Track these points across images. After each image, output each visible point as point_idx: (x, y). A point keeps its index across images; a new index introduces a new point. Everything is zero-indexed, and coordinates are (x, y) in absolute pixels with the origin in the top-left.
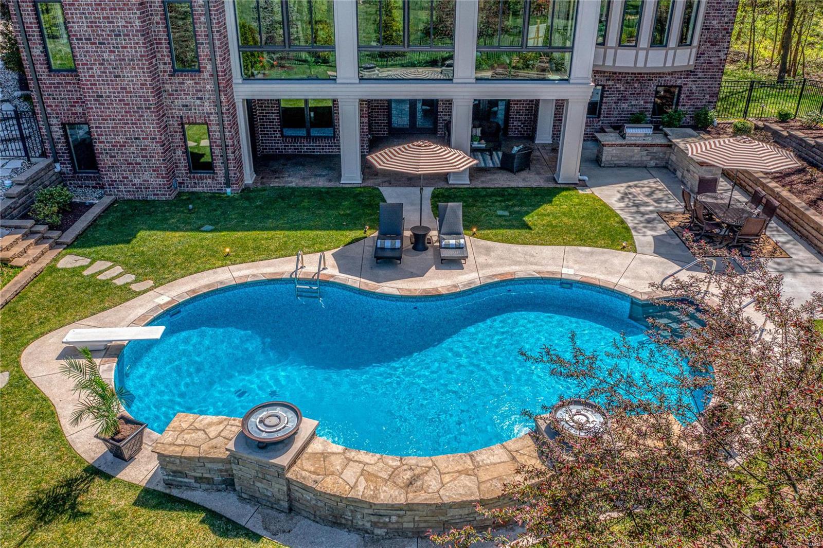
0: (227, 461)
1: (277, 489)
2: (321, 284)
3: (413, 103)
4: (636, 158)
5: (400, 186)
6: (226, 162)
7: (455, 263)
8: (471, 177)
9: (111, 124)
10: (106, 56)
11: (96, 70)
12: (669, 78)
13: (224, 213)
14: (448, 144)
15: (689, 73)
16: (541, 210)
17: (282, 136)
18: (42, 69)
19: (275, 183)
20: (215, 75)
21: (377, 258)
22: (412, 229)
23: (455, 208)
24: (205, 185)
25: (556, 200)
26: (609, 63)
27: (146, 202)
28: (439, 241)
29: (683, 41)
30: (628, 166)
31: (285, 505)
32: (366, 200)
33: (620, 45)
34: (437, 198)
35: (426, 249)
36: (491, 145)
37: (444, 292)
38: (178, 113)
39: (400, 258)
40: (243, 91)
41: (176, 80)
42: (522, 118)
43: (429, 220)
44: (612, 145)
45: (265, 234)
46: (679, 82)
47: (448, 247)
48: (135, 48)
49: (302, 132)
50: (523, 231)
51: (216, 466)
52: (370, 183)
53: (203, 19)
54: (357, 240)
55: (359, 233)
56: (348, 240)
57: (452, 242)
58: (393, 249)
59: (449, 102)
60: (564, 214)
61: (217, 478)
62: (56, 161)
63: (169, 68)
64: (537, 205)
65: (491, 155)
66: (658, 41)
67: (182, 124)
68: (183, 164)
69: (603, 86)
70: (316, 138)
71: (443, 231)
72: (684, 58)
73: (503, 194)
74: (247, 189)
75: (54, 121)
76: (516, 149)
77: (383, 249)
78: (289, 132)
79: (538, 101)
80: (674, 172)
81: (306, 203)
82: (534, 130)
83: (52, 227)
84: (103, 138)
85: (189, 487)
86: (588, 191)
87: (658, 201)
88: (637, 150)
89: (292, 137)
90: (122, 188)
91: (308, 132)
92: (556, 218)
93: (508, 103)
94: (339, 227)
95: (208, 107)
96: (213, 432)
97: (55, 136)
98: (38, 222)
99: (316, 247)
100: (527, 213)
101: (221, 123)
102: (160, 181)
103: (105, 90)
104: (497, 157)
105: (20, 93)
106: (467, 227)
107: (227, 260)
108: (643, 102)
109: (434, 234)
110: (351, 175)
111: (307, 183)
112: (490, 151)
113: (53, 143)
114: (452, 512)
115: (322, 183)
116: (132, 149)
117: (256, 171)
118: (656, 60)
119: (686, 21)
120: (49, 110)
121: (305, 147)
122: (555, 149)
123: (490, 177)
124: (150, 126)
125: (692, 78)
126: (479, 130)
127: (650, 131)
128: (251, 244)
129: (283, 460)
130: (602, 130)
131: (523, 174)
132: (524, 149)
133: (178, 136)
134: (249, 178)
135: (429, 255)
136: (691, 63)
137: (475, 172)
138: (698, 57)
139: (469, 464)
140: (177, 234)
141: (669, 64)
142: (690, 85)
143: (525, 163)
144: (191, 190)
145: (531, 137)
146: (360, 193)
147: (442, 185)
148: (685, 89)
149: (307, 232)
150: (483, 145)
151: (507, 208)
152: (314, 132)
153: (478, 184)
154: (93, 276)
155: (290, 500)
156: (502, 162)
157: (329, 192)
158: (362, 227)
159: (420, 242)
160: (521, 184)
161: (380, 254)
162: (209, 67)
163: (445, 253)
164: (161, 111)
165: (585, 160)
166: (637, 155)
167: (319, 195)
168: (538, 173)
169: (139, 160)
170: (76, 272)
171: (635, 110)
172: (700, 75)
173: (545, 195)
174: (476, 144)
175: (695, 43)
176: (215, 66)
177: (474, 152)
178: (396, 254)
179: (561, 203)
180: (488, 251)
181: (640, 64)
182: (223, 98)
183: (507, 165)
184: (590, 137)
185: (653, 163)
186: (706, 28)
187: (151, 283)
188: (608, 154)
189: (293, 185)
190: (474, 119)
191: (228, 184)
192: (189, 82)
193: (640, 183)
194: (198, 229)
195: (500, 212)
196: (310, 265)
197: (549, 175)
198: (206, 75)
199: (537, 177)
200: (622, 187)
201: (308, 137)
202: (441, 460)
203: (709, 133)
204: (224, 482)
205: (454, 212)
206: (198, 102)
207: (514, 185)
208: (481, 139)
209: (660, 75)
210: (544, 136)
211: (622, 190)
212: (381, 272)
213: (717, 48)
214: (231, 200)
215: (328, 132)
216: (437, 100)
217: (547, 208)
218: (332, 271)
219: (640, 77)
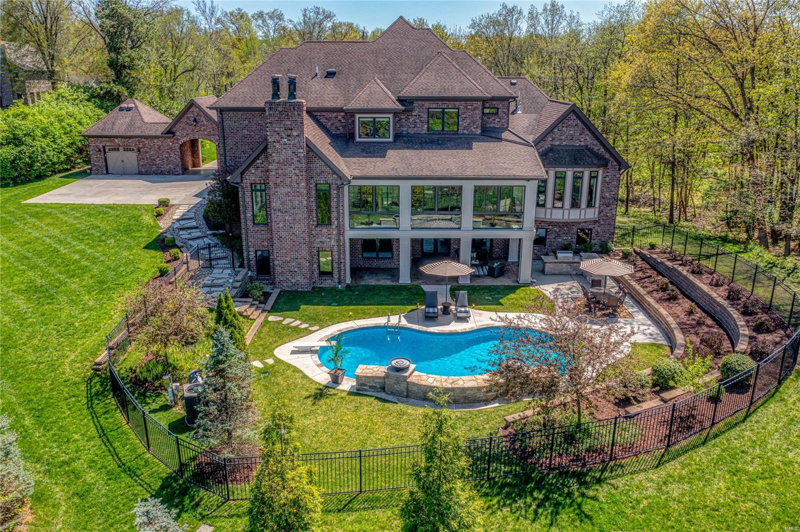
0: (384, 378)
1: (403, 386)
2: (399, 328)
3: (436, 241)
4: (565, 270)
5: (432, 284)
6: (339, 272)
7: (464, 319)
8: (471, 280)
9: (284, 251)
10: (287, 218)
11: (281, 225)
12: (584, 224)
13: (340, 297)
14: (458, 261)
15: (595, 222)
16: (509, 297)
17: (363, 257)
18: (250, 223)
19: (363, 283)
20: (338, 227)
21: (426, 317)
22: (443, 304)
23: (463, 293)
24: (328, 283)
25: (518, 291)
26: (548, 216)
27: (297, 292)
28: (456, 310)
29: (590, 204)
30: (560, 274)
31: (405, 393)
32: (414, 291)
33: (554, 207)
34: (453, 290)
35: (449, 314)
36: (482, 262)
37: (460, 331)
38: (317, 245)
39: (437, 317)
40: (349, 234)
41: (318, 229)
42: (500, 247)
43: (449, 300)
44: (550, 263)
45: (365, 307)
46: (590, 227)
47: (460, 312)
48: (302, 214)
49: (374, 255)
50: (499, 307)
51: (378, 381)
52: (415, 283)
53: (335, 200)
54: (414, 310)
55: (414, 307)
56: (409, 310)
57: (463, 309)
58: (434, 313)
59: (459, 240)
60: (521, 299)
61: (378, 386)
62: (249, 270)
63: (315, 223)
64: (508, 294)
65: (482, 268)
66: (575, 204)
67: (318, 251)
68: (316, 272)
69: (546, 229)
70: (382, 258)
71: (458, 305)
72: (591, 214)
73: (489, 289)
74: (348, 286)
75: (251, 249)
76: (496, 265)
77: (429, 313)
78: (365, 255)
79: (509, 240)
80: (586, 278)
81: (382, 293)
82: (507, 253)
83: (260, 303)
84: (279, 258)
85: (366, 390)
86: (536, 287)
87: (572, 292)
88: (564, 265)
89: (368, 258)
90: (285, 284)
91: (377, 255)
92: (516, 300)
93: (492, 240)
94: (403, 304)
95: (333, 243)
96: (376, 370)
97: (250, 257)
98: (254, 300)
99: (393, 313)
100: (501, 298)
101: (339, 251)
102: (306, 281)
103: (284, 234)
104: (486, 269)
105: (211, 232)
106: (470, 304)
107: (350, 318)
108: (571, 238)
109: (453, 308)
110: (405, 278)
111: (380, 283)
112: (481, 266)
113: (249, 260)
114: (468, 392)
115: (389, 283)
116: (294, 264)
117: (352, 276)
118: (575, 215)
119: (590, 192)
120: (250, 244)
121: (375, 264)
122: (518, 264)
123: (481, 280)
124: (305, 253)
125: (597, 224)
126: (475, 254)
127: (571, 255)
128: (360, 312)
129: (407, 374)
130: (547, 254)
131: (501, 278)
132: (500, 264)
133: (316, 257)
134: (348, 281)
135: (451, 316)
136: (596, 216)
137: (473, 277)
138: (600, 213)
139: (474, 378)
140: (321, 307)
141: (582, 217)
142: (597, 228)
143: (502, 272)
144: (319, 286)
145: (506, 258)
146: (411, 288)
147: (455, 284)
148: (594, 230)
149: (387, 306)
150: (477, 262)
151: (491, 296)
152: (381, 255)
153: (475, 284)
154: (288, 324)
155: (408, 391)
156: (488, 272)
157: (393, 287)
158: (416, 304)
159: (446, 310)
160: (499, 284)
161: (427, 315)
162: (336, 223)
163: (459, 315)
164: (310, 245)
165: (534, 271)
166: (565, 268)
167: (388, 288)
168: (509, 278)
169: (296, 270)
170: (279, 322)
171: (566, 242)
172: (602, 223)
173: (512, 289)
174: (473, 262)
175: (597, 205)
176: (339, 223)
177: (472, 266)
178: (435, 315)
179: (520, 293)
180: (480, 314)
181: (566, 217)
182: (341, 238)
183: (491, 274)
184: (536, 258)
185: (574, 273)
186: (602, 197)
187: (318, 328)
188: (548, 268)
189: (373, 284)
190: (472, 247)
191: (339, 283)
192: (325, 230)
193: (565, 284)
194: (330, 305)
195: (487, 298)
196: (394, 320)
197: (515, 279)
198: (334, 227)
199: (508, 280)
200: (555, 286)
201: (377, 258)
202: (463, 377)
203: (609, 255)
204: (380, 388)
205: (463, 295)
206: (328, 240)
207: (495, 284)
208: (476, 259)
209: (579, 223)
210: (512, 258)
211: (555, 287)
212: (428, 323)
213: (610, 208)
214: (342, 291)
215: (389, 255)
216: (450, 239)
217: (513, 296)
218: (404, 322)
219: (568, 224)
